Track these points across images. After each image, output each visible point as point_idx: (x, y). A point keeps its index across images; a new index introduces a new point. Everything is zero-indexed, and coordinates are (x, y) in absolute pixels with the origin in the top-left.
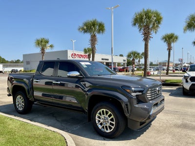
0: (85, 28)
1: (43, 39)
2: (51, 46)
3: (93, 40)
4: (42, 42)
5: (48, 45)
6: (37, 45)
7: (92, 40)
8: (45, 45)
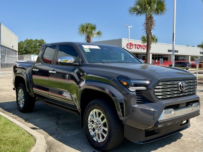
0: (138, 7)
1: (89, 24)
2: (99, 33)
3: (149, 24)
4: (87, 28)
5: (95, 32)
6: (82, 32)
7: (147, 24)
8: (91, 33)
